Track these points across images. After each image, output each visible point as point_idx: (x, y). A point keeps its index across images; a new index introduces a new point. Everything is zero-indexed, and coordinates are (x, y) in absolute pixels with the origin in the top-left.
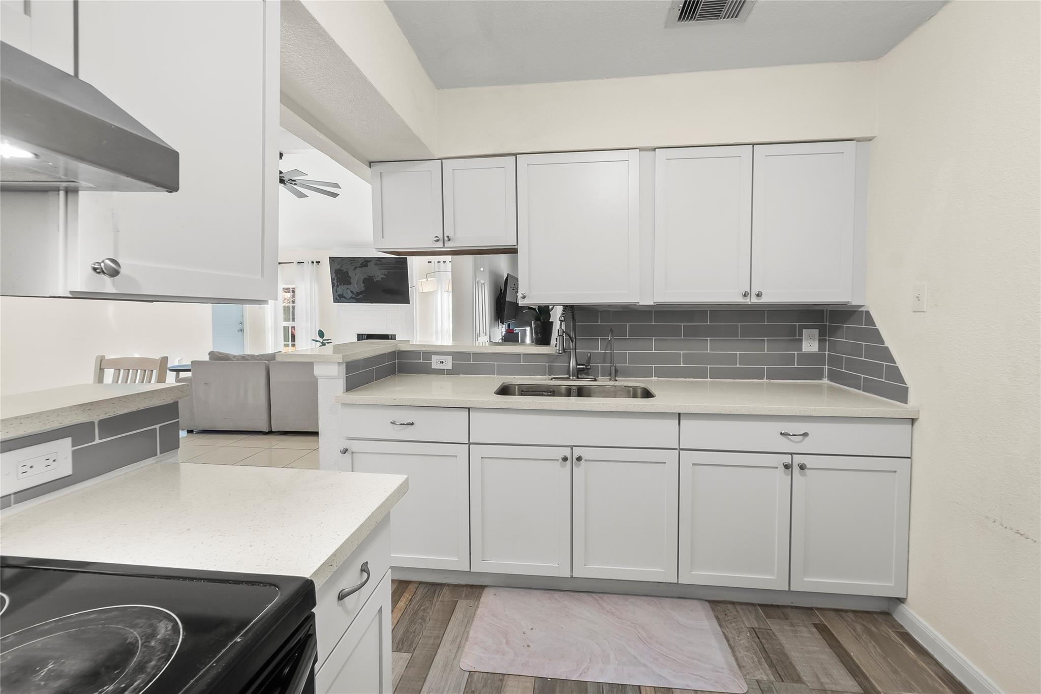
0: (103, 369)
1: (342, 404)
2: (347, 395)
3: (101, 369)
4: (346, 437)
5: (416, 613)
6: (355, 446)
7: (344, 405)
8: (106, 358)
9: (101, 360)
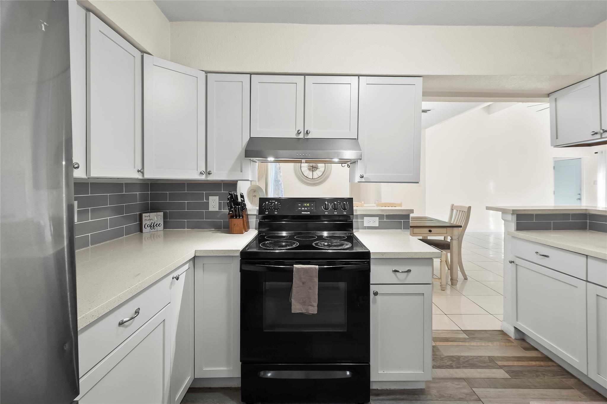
0: (453, 210)
1: (512, 236)
2: (517, 232)
3: (452, 209)
4: (516, 256)
5: (537, 371)
6: (518, 261)
7: (513, 237)
8: (455, 205)
9: (452, 206)
